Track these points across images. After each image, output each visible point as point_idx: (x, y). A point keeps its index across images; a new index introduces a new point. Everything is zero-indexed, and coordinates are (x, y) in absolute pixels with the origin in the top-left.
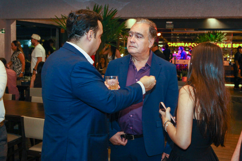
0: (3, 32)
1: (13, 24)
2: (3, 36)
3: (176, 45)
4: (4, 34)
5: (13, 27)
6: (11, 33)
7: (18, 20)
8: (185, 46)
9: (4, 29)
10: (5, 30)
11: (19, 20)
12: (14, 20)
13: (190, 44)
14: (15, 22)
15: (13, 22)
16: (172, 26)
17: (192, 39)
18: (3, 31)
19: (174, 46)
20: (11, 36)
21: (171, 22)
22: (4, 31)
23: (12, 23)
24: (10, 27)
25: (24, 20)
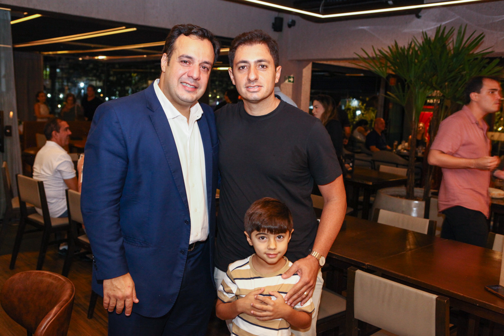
0: (289, 81)
1: (307, 68)
2: (291, 87)
4: (292, 83)
5: (307, 72)
6: (303, 83)
7: (314, 62)
9: (292, 76)
10: (293, 78)
11: (317, 62)
12: (308, 61)
14: (310, 66)
15: (307, 65)
18: (290, 79)
20: (303, 88)
22: (292, 80)
23: (304, 67)
24: (301, 73)
25: (325, 62)
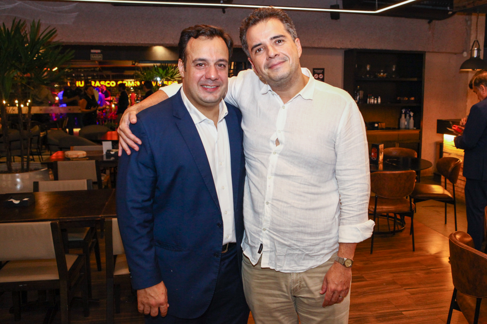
3: (81, 84)
8: (96, 85)
13: (103, 83)
16: (100, 57)
17: (104, 75)
19: (79, 86)
21: (99, 51)
